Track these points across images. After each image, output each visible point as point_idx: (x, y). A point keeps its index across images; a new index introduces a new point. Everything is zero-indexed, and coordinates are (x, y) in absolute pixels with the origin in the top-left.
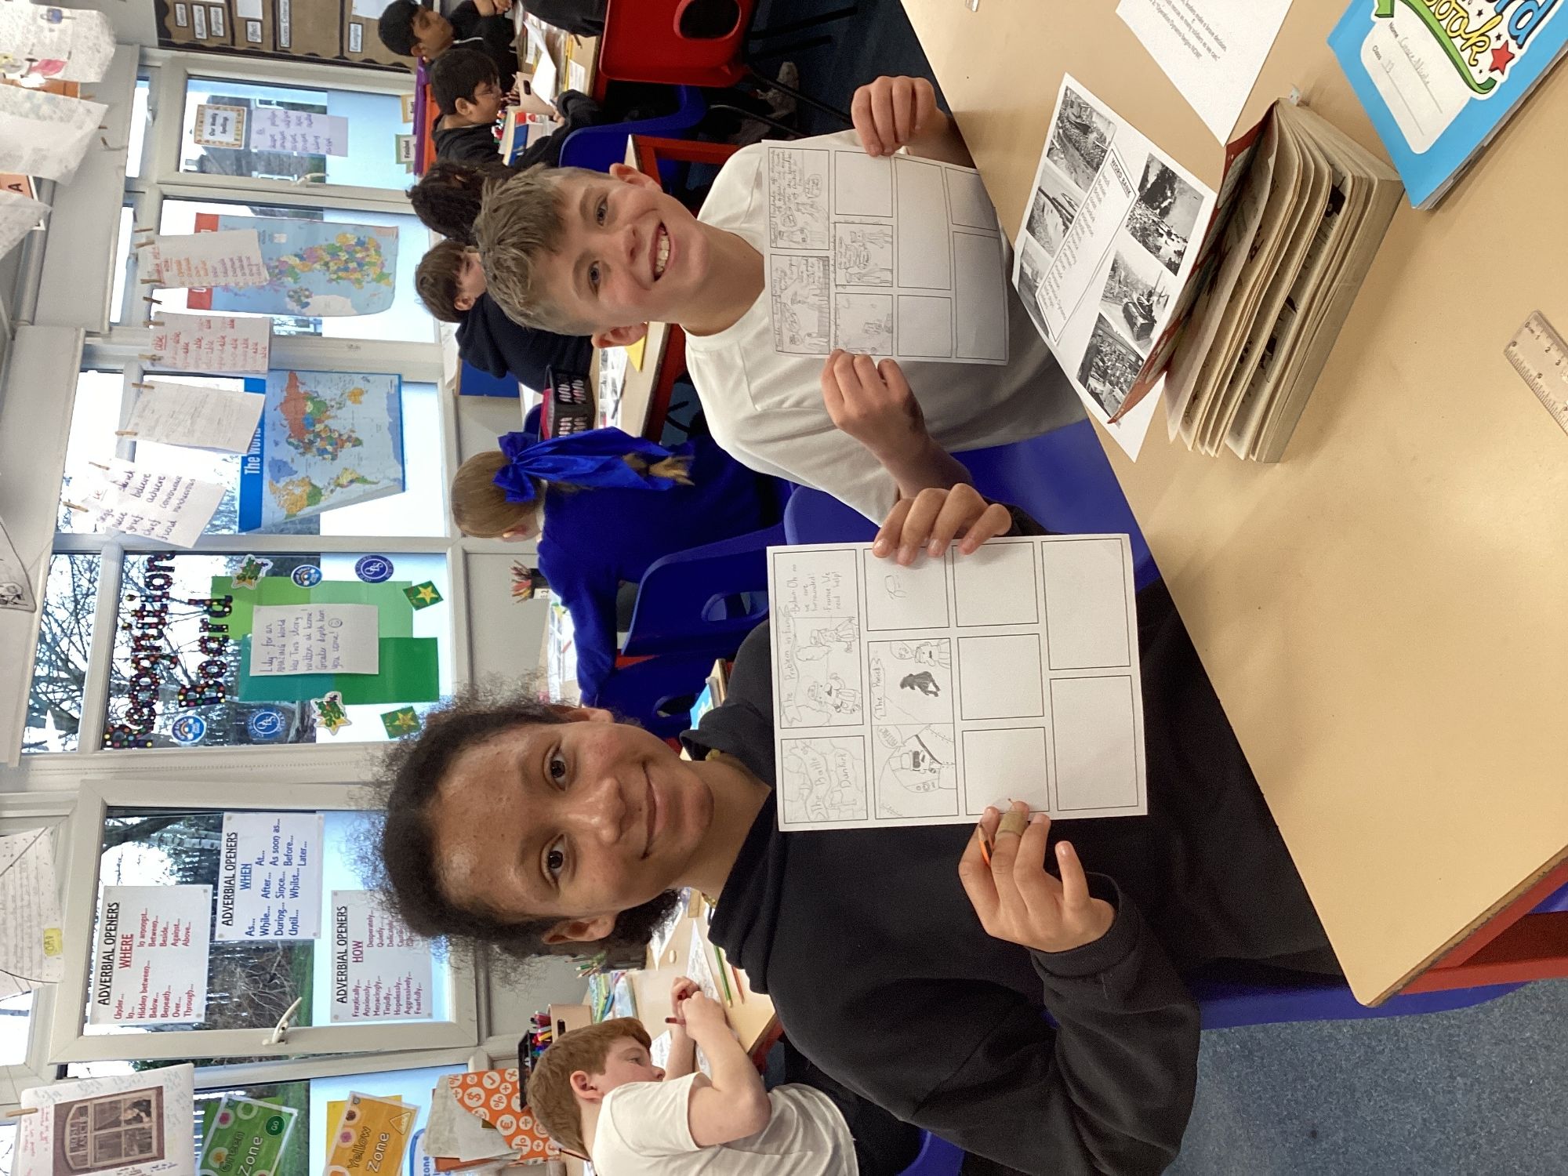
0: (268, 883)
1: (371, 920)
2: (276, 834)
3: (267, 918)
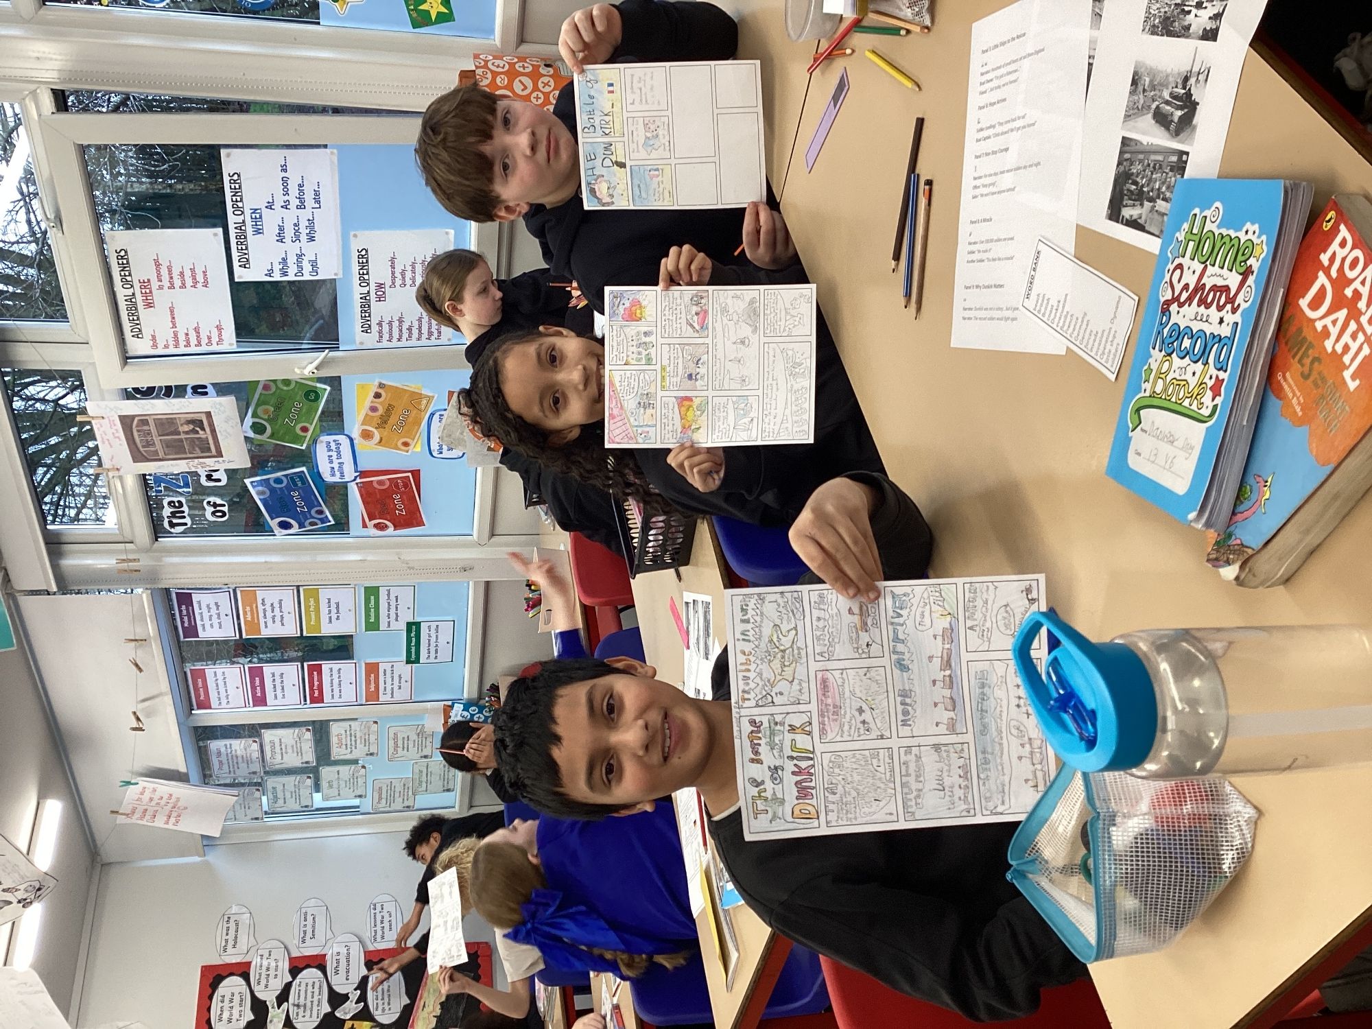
0: (281, 229)
1: (393, 260)
2: (284, 174)
3: (284, 260)
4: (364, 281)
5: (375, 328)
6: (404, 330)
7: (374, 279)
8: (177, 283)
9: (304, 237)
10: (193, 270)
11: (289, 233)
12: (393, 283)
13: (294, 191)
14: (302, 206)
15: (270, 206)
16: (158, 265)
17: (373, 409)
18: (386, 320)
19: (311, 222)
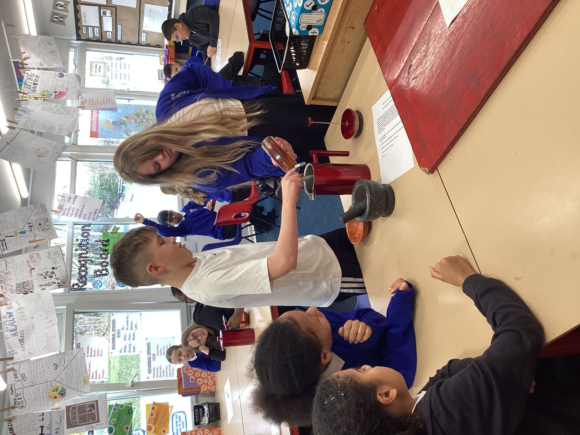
1: (158, 346)
2: (127, 320)
3: (125, 346)
4: (149, 353)
5: (152, 371)
6: (162, 373)
7: (152, 352)
8: (93, 354)
9: (132, 339)
10: (98, 350)
11: (127, 337)
13: (130, 324)
14: (132, 329)
15: (123, 329)
16: (88, 348)
17: (152, 415)
18: (156, 368)
19: (134, 334)
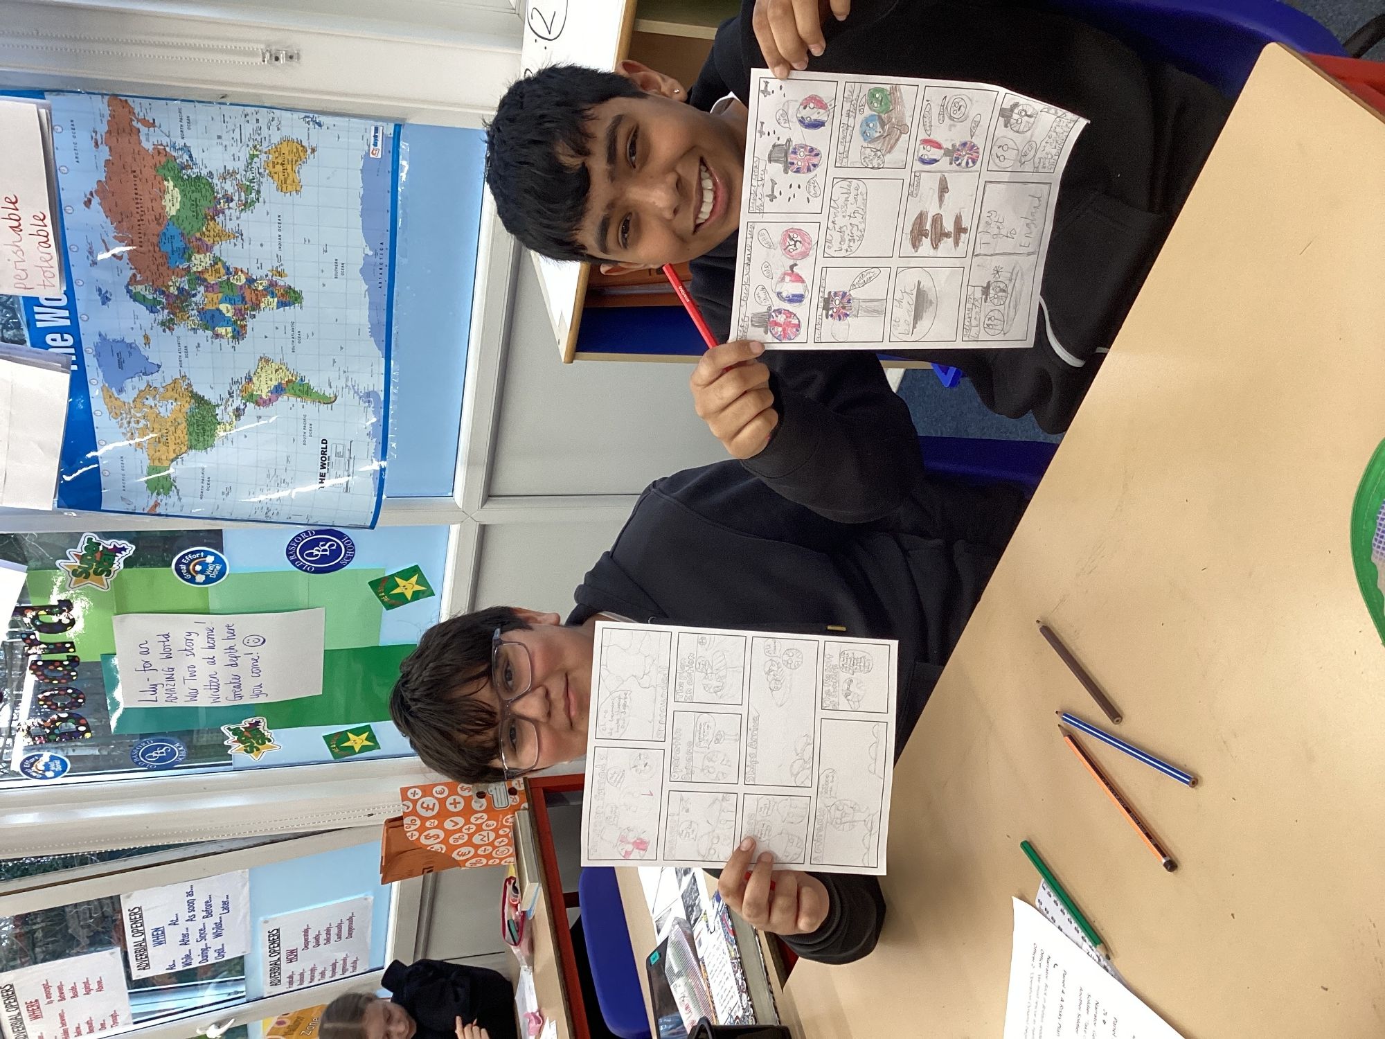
0: (185, 936)
1: (306, 932)
2: (190, 898)
3: (188, 956)
4: (272, 952)
5: (285, 980)
7: (285, 947)
8: (69, 995)
9: (209, 936)
10: (86, 983)
11: (194, 936)
12: (306, 947)
13: (200, 906)
14: (209, 914)
15: (174, 923)
16: (47, 987)
17: (280, 1023)
18: (298, 972)
19: (219, 926)
